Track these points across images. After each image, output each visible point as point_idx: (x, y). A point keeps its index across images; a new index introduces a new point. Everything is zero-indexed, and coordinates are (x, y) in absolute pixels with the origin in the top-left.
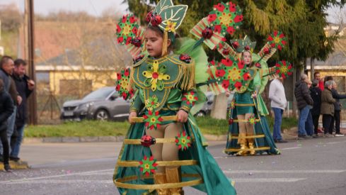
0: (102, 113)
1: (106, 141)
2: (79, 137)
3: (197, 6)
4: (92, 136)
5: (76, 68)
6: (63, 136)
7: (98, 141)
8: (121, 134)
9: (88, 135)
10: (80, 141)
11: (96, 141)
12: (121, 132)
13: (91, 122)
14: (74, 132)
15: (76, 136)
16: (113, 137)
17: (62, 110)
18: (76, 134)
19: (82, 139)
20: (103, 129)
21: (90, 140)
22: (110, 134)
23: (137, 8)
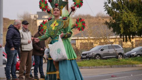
0: (98, 56)
1: (100, 68)
2: (89, 66)
3: (136, 11)
4: (94, 66)
5: (86, 38)
6: (82, 66)
7: (97, 68)
8: (106, 65)
9: (92, 65)
10: (89, 68)
11: (95, 68)
12: (106, 64)
13: (93, 60)
14: (87, 64)
15: (88, 66)
16: (103, 66)
17: (82, 55)
18: (87, 65)
19: (90, 67)
20: (99, 63)
21: (93, 67)
22: (102, 65)
23: (111, 13)
